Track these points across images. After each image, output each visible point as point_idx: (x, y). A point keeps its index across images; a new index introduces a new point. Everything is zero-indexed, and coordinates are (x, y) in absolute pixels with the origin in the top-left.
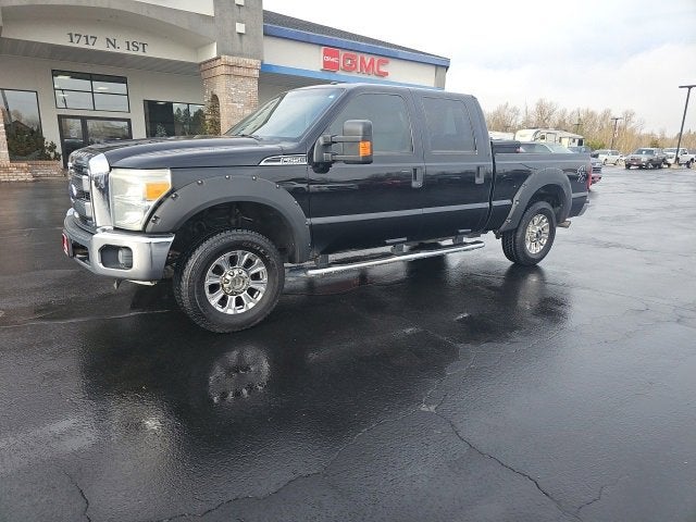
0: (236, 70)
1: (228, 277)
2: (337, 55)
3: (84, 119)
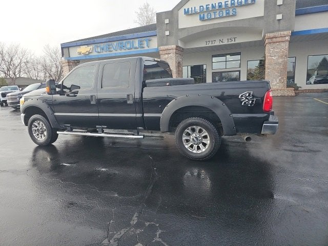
0: (274, 40)
3: (221, 73)
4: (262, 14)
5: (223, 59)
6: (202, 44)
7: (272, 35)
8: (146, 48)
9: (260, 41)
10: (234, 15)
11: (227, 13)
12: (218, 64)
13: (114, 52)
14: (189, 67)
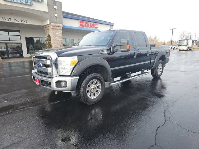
0: (55, 27)
1: (92, 88)
2: (83, 23)
3: (6, 44)
4: (47, 11)
5: (6, 33)
7: (54, 24)
10: (30, 5)
11: (26, 3)
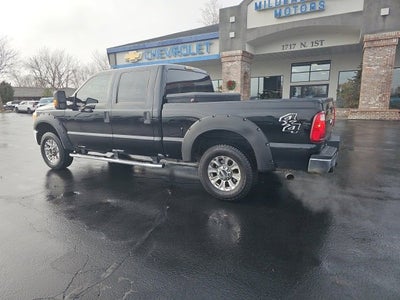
0: (375, 43)
4: (361, 9)
5: (307, 68)
6: (277, 49)
7: (372, 37)
8: (206, 54)
9: (357, 45)
10: (321, 10)
11: (312, 8)
12: (300, 75)
13: (168, 59)
14: (262, 80)
